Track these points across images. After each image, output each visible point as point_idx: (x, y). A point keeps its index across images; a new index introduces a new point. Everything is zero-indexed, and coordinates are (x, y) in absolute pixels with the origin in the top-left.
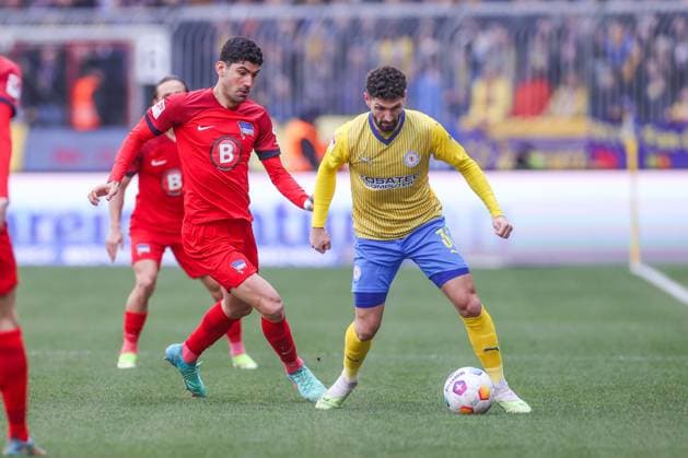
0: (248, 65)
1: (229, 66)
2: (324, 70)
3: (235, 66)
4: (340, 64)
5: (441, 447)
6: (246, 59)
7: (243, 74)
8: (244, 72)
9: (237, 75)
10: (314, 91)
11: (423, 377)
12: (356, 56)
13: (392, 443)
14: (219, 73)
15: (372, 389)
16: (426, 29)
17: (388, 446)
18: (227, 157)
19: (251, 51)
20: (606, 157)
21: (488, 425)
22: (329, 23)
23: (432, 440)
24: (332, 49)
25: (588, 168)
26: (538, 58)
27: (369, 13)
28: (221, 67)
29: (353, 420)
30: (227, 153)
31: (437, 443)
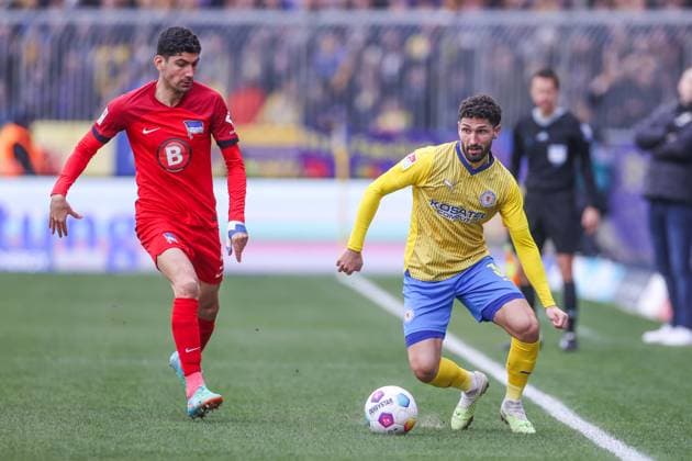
0: (186, 56)
1: (167, 60)
2: (39, 75)
3: (173, 59)
4: (56, 68)
5: (152, 452)
6: (182, 51)
7: (182, 66)
8: (183, 64)
9: (177, 68)
10: (29, 95)
11: (133, 383)
12: (72, 62)
13: (102, 448)
14: (159, 68)
15: (83, 395)
16: (141, 36)
17: (98, 451)
18: (175, 159)
19: (185, 41)
20: (317, 166)
21: (197, 431)
22: (44, 28)
23: (144, 445)
24: (47, 54)
25: (301, 176)
26: (252, 67)
27: (86, 18)
28: (160, 62)
29: (64, 425)
30: (174, 155)
31: (148, 449)
